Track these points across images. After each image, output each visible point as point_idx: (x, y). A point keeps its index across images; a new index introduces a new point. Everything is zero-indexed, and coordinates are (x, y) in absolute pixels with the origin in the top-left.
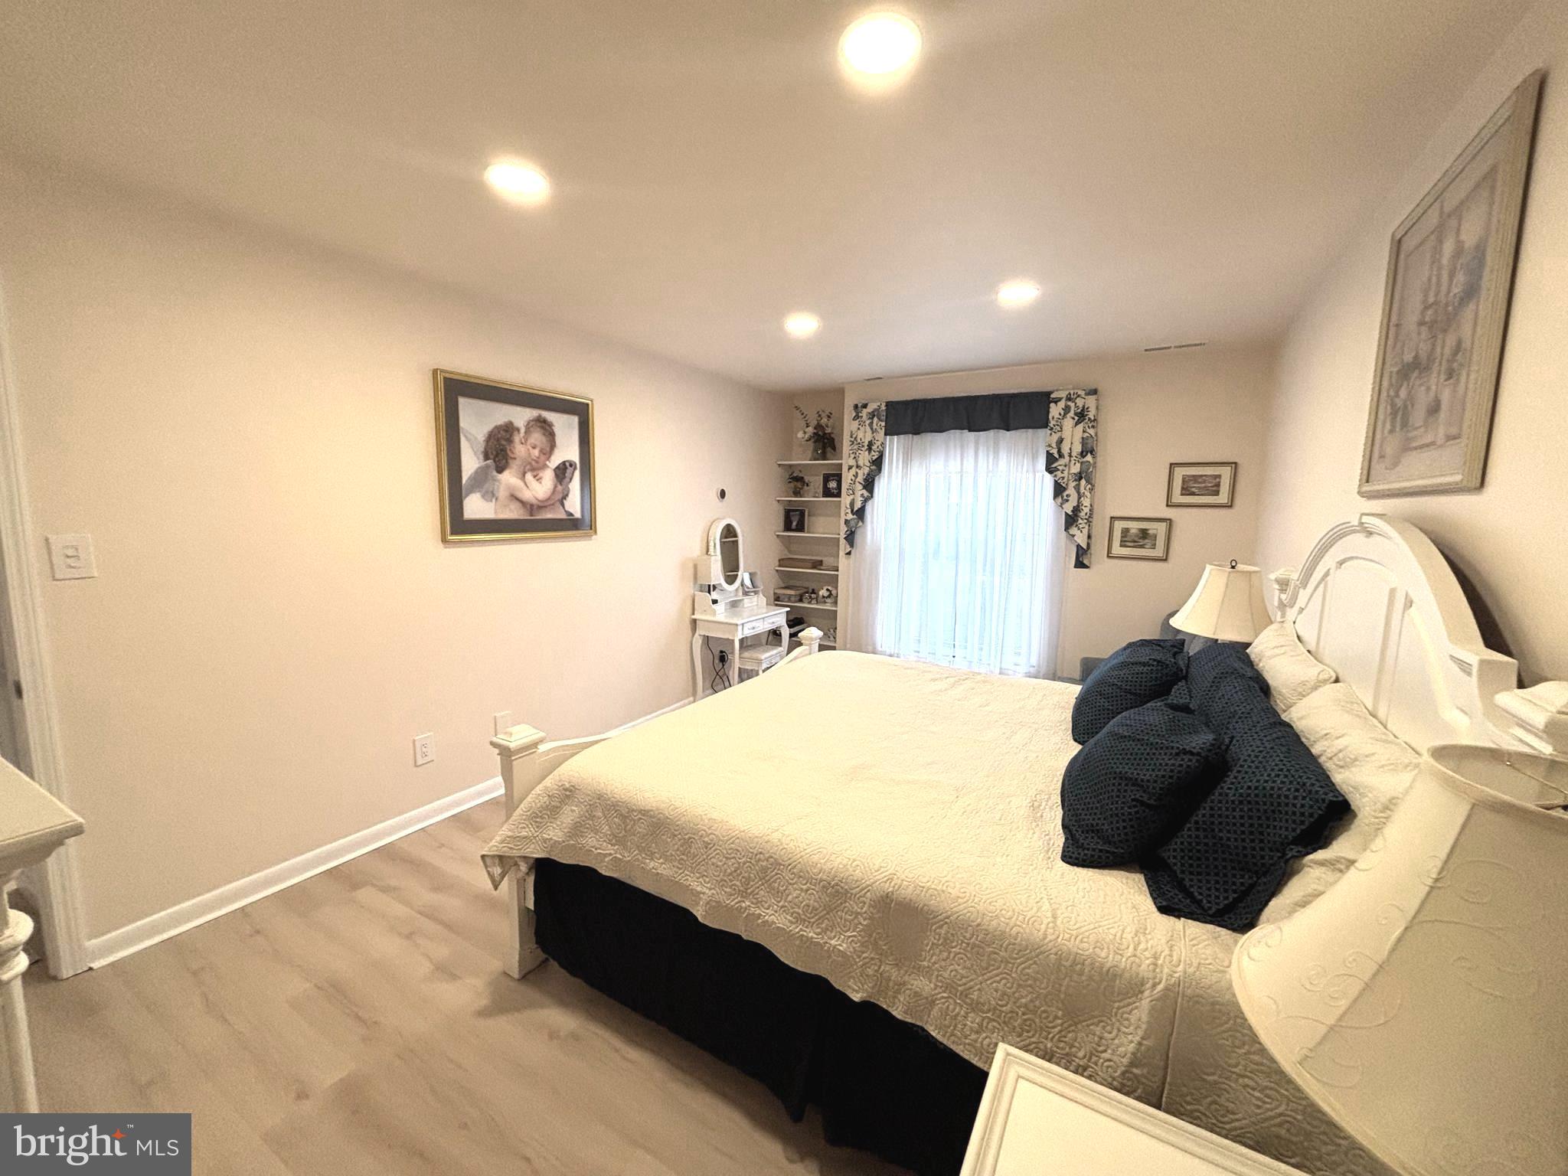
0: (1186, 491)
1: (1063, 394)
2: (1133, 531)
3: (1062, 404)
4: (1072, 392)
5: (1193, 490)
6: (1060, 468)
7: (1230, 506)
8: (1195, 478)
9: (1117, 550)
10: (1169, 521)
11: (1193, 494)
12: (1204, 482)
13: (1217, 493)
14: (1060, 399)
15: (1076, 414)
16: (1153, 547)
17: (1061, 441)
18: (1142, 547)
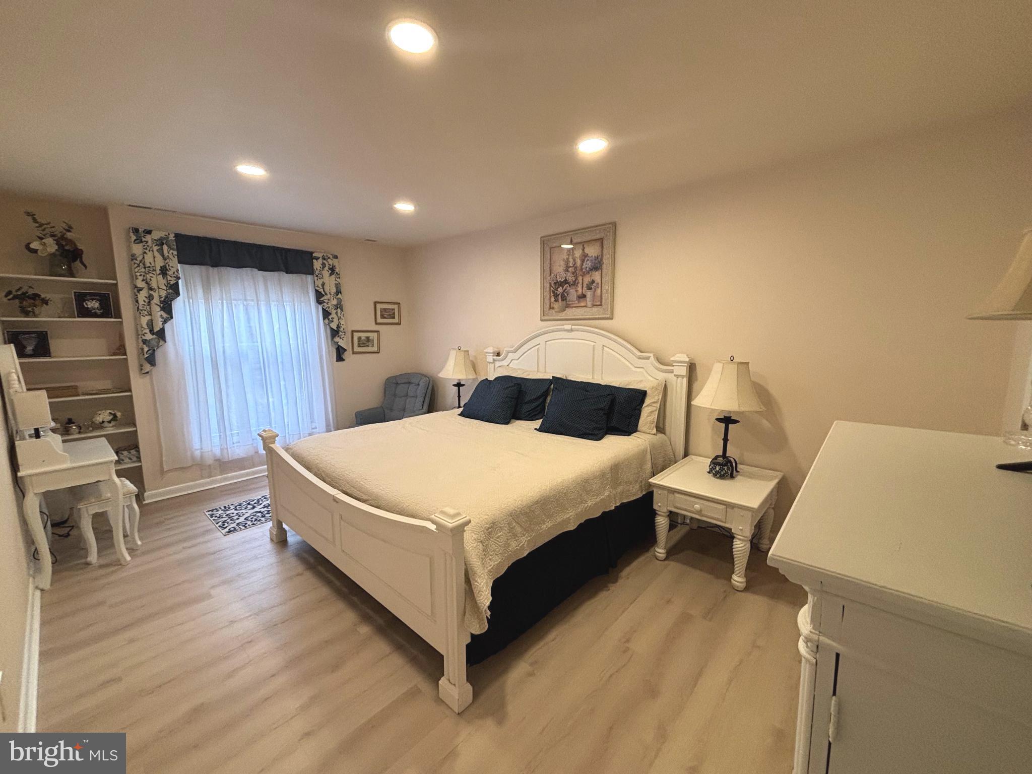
0: (383, 317)
1: (320, 255)
2: (363, 338)
3: (320, 261)
4: (325, 255)
5: (385, 316)
6: (326, 301)
7: (399, 324)
8: (385, 310)
9: (357, 349)
10: (377, 332)
11: (385, 318)
12: (389, 312)
13: (394, 318)
14: (319, 258)
15: (329, 269)
16: (373, 346)
17: (323, 284)
18: (368, 346)
